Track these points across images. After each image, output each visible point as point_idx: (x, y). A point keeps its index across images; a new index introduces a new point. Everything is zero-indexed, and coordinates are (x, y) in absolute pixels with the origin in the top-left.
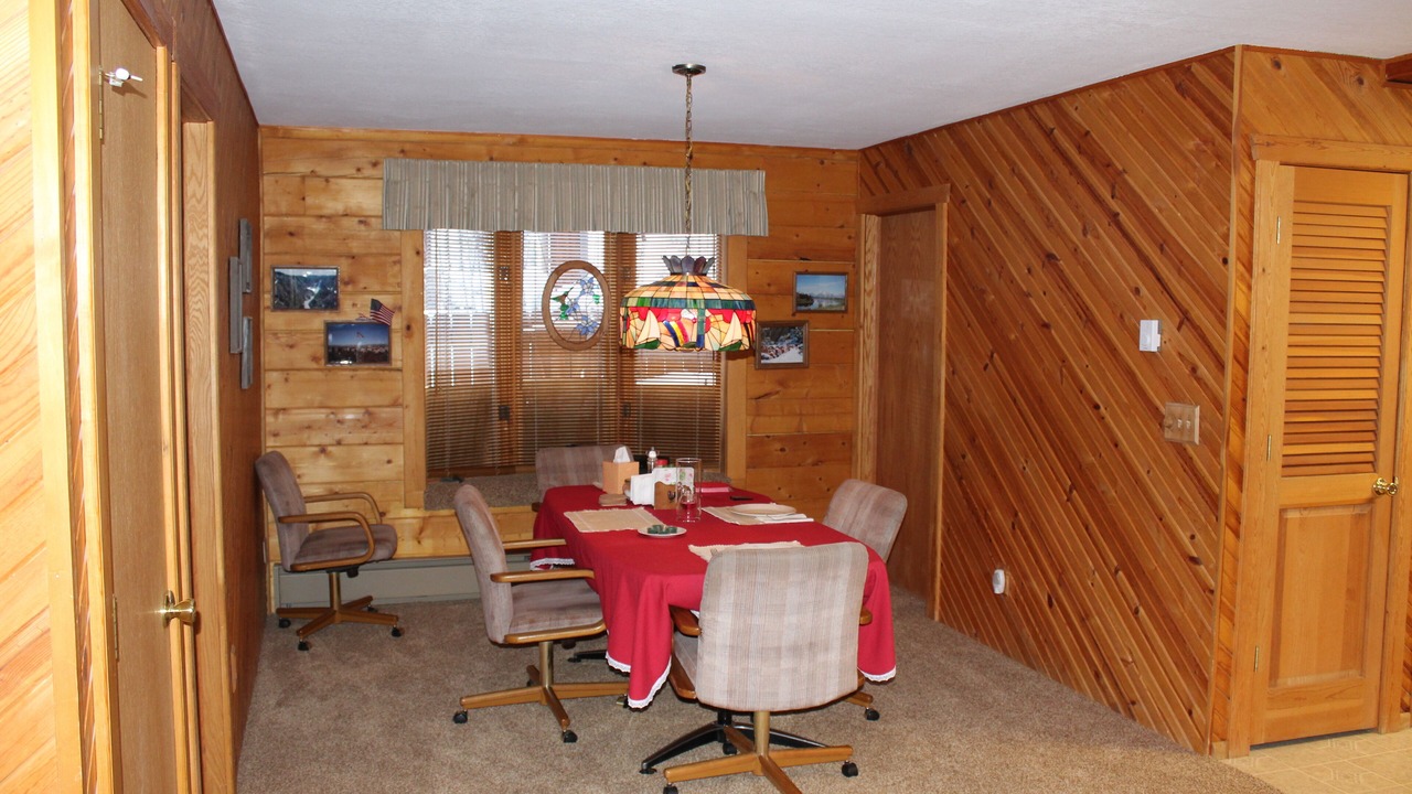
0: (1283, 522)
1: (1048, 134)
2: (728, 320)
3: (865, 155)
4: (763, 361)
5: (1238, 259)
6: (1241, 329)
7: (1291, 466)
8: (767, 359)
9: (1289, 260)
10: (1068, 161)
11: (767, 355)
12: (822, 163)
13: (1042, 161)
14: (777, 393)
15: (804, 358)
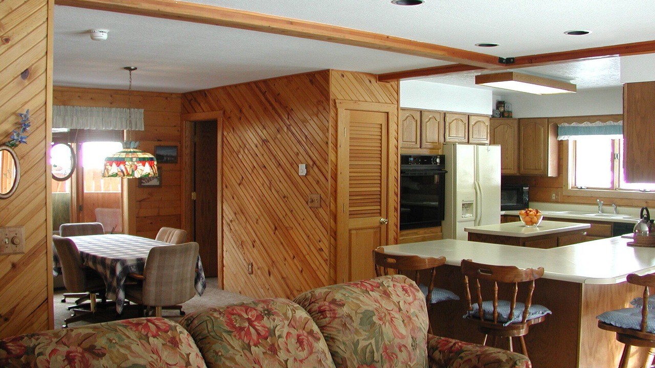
0: (350, 235)
1: (264, 94)
2: (144, 165)
3: (185, 96)
4: (142, 184)
5: (331, 142)
6: (333, 167)
7: (352, 214)
8: (144, 183)
9: (348, 143)
10: (271, 105)
11: (144, 182)
12: (167, 99)
13: (261, 103)
14: (149, 198)
15: (160, 183)
